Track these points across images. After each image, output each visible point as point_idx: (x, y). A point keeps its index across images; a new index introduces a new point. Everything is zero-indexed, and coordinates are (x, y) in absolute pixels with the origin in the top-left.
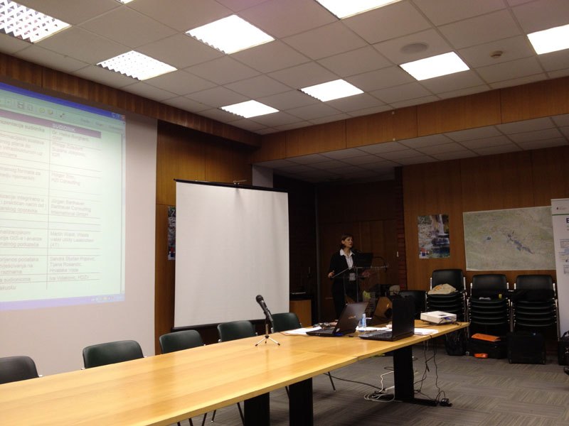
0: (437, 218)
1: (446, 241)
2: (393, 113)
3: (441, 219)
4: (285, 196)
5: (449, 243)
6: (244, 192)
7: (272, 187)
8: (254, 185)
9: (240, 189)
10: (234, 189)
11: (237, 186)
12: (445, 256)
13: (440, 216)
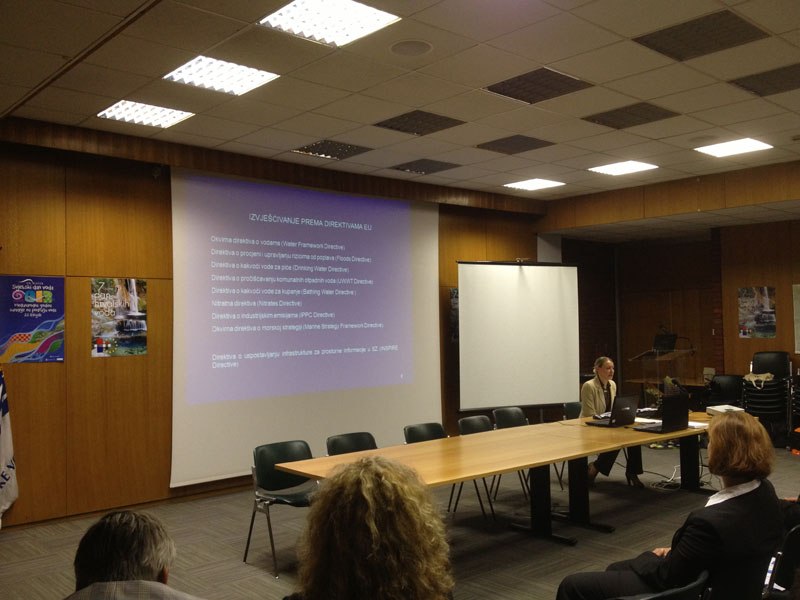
0: (761, 291)
1: (771, 318)
2: (698, 180)
3: (766, 292)
4: (574, 270)
5: (775, 320)
6: (528, 270)
7: (560, 261)
8: (539, 260)
9: (523, 267)
10: (517, 267)
11: (520, 264)
12: (771, 336)
13: (766, 288)
